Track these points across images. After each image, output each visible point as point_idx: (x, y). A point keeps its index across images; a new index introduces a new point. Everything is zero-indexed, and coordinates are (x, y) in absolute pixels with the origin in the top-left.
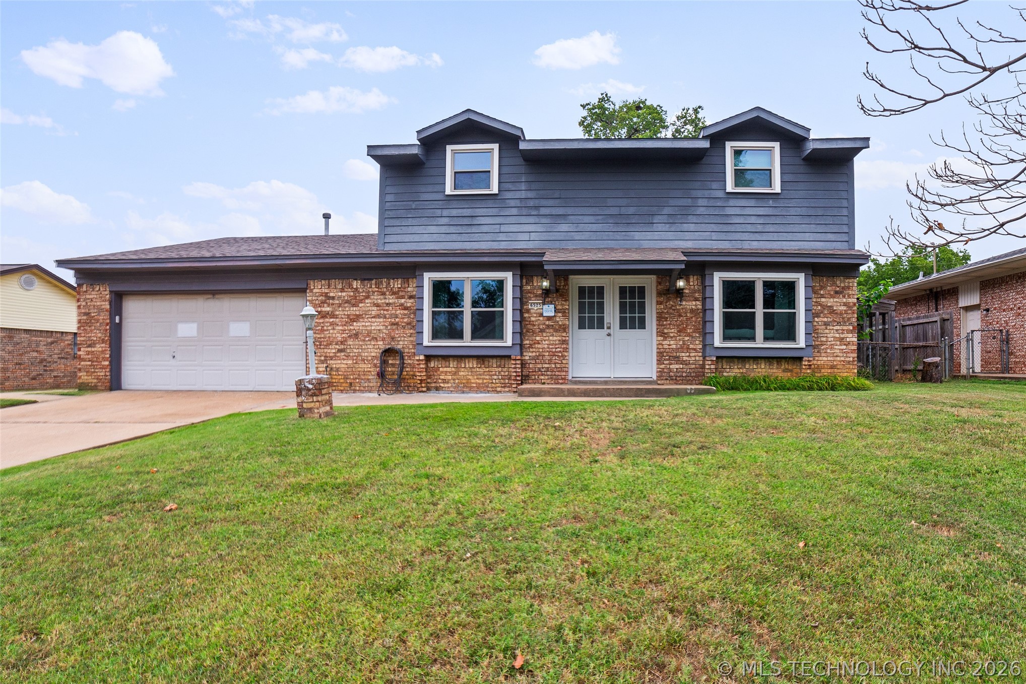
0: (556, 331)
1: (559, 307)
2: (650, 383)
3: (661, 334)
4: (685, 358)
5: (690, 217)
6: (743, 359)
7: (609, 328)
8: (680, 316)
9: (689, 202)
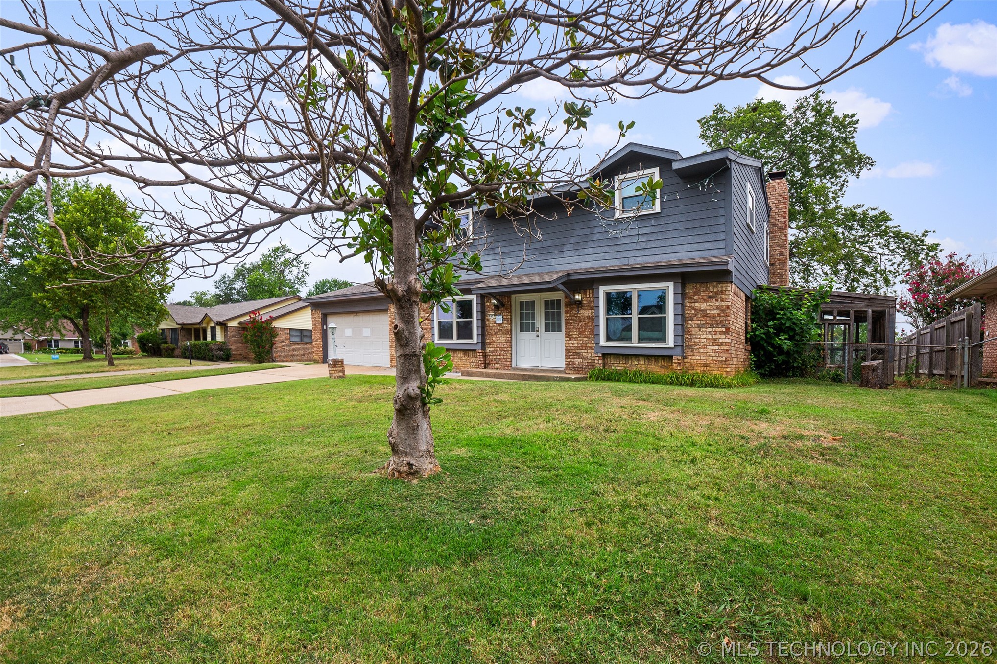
0: (504, 333)
1: (505, 317)
2: (560, 372)
3: (568, 335)
4: (584, 354)
5: (589, 243)
6: (627, 357)
7: (538, 331)
8: (580, 321)
9: (588, 231)
